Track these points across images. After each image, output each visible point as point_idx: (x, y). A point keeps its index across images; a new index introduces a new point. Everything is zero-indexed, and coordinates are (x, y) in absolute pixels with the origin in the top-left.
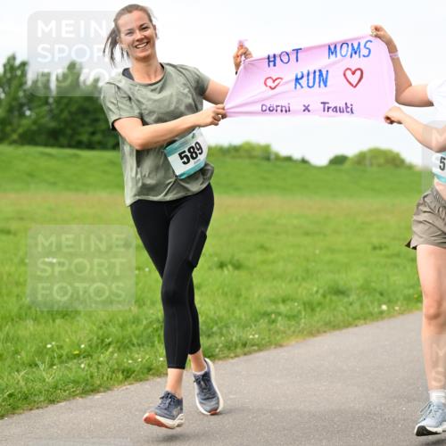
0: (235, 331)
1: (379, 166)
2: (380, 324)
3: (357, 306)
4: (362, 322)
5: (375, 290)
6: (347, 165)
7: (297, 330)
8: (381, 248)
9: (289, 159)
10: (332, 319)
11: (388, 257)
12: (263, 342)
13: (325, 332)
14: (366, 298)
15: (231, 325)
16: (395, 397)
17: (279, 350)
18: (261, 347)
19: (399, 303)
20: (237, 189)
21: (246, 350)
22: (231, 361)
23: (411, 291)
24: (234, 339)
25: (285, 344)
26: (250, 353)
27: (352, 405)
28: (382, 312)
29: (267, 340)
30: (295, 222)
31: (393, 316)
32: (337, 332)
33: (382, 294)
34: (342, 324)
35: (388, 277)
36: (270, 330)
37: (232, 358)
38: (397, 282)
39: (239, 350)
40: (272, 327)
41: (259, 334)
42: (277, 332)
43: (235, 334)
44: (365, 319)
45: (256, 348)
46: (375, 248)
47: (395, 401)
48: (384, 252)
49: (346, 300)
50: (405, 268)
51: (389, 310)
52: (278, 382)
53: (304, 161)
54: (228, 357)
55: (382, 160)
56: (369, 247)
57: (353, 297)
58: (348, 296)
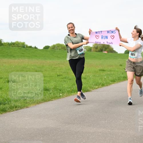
0: (13, 103)
1: (60, 49)
2: (60, 100)
3: (52, 94)
4: (54, 99)
5: (58, 89)
6: (49, 49)
7: (33, 102)
8: (60, 76)
9: (31, 47)
10: (44, 98)
11: (62, 78)
12: (22, 106)
13: (42, 103)
14: (55, 92)
15: (12, 101)
16: (64, 123)
17: (27, 109)
18: (21, 108)
19: (66, 93)
20: (14, 57)
21: (17, 109)
22: (12, 112)
23: (69, 89)
24: (13, 105)
25: (29, 107)
26: (18, 110)
27: (50, 126)
28: (60, 96)
29: (23, 105)
30: (33, 67)
31: (64, 97)
32: (46, 103)
33: (60, 90)
34: (47, 100)
35: (62, 85)
36: (24, 102)
37: (12, 111)
38: (65, 87)
39: (14, 109)
40: (25, 101)
41: (21, 103)
42: (27, 103)
43: (13, 104)
44: (55, 98)
45: (20, 108)
46: (58, 76)
47: (64, 124)
48: (61, 77)
49: (49, 92)
50: (68, 82)
51: (62, 95)
52: (27, 119)
53: (35, 48)
54: (10, 111)
55: (60, 48)
56: (56, 75)
57: (51, 91)
58: (50, 91)
